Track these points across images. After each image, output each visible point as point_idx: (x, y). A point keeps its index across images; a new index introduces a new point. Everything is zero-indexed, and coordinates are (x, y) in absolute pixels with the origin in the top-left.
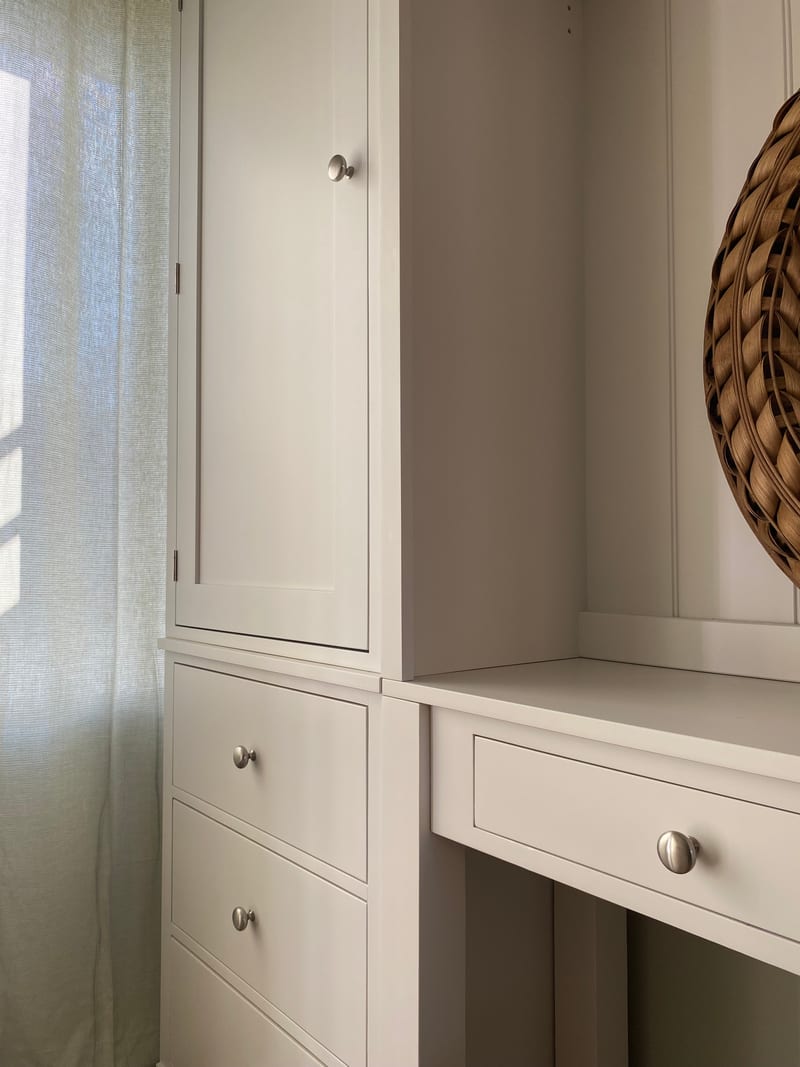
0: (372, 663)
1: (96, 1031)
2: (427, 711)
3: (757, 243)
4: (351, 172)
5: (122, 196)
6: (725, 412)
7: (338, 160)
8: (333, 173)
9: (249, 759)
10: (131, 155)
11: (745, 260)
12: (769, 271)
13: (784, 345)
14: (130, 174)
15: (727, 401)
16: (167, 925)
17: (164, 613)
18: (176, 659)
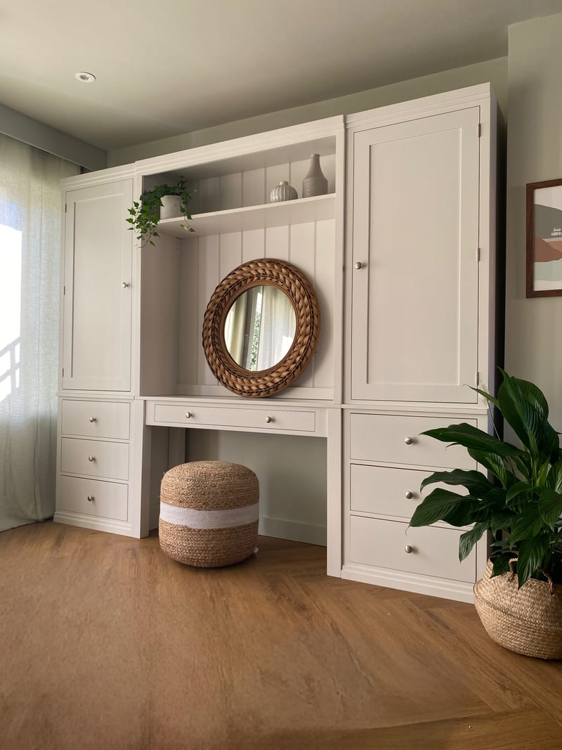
0: (132, 394)
1: (36, 505)
2: (145, 401)
3: (212, 313)
4: (127, 286)
6: (205, 345)
7: (125, 283)
8: (123, 286)
9: (94, 420)
11: (209, 315)
12: (213, 319)
13: (215, 333)
15: (206, 342)
16: (58, 473)
17: (56, 386)
18: (63, 399)
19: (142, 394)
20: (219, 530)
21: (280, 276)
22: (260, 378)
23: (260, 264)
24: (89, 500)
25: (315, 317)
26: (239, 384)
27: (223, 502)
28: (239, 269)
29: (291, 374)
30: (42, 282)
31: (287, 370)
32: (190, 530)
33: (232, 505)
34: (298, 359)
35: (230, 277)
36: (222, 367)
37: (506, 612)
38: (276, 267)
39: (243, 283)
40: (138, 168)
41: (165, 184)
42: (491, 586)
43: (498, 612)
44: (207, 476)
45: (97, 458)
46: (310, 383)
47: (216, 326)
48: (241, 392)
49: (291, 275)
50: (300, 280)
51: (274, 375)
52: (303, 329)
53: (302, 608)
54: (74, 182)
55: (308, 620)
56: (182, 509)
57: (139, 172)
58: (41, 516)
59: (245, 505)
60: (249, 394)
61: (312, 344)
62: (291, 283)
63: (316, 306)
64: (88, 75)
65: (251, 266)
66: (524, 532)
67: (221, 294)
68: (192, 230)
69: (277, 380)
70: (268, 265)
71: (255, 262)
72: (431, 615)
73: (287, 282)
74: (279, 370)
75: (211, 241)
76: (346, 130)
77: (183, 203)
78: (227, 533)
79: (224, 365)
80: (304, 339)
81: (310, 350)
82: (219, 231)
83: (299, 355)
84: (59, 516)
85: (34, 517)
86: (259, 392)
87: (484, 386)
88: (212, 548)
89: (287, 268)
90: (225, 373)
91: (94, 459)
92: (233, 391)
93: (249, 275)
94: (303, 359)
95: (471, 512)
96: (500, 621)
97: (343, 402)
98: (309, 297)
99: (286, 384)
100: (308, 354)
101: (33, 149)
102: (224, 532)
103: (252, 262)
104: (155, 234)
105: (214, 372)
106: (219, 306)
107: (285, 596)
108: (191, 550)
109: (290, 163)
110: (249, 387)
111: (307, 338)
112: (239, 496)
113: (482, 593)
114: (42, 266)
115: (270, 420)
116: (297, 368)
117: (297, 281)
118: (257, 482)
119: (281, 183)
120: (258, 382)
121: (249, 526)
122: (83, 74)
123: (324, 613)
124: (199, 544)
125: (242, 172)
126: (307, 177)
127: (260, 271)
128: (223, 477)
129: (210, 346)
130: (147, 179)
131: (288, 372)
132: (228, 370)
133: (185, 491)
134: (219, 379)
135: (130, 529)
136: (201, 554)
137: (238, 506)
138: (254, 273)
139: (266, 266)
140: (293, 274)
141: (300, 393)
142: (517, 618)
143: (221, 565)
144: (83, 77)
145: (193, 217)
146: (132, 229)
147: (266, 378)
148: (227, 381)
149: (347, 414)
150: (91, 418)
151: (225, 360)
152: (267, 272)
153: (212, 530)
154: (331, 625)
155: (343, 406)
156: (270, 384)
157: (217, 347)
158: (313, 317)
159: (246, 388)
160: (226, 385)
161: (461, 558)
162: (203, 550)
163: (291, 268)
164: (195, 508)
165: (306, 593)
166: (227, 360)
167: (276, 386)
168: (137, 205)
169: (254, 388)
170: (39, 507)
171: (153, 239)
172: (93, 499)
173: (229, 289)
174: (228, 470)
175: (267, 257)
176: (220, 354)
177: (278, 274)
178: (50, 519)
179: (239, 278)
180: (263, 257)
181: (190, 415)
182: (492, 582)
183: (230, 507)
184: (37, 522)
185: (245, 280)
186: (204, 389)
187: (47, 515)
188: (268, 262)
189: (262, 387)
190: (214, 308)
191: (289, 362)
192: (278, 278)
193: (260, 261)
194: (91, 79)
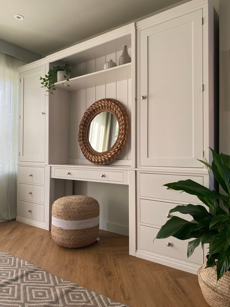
0: (45, 163)
1: (8, 213)
2: (51, 167)
4: (44, 114)
5: (10, 104)
7: (42, 112)
8: (42, 114)
9: (31, 175)
10: (12, 98)
11: (81, 127)
12: (83, 128)
13: (84, 135)
14: (12, 101)
15: (80, 139)
16: (18, 199)
17: (17, 160)
18: (20, 165)
19: (49, 164)
20: (76, 230)
21: (112, 106)
22: (102, 155)
23: (103, 101)
24: (29, 212)
25: (127, 125)
26: (93, 159)
27: (78, 216)
28: (94, 104)
29: (116, 153)
30: (11, 114)
31: (114, 152)
32: (62, 230)
33: (83, 218)
34: (119, 146)
35: (90, 108)
36: (86, 150)
37: (214, 289)
38: (110, 102)
39: (95, 110)
40: (47, 59)
41: (59, 66)
42: (206, 273)
43: (209, 289)
44: (71, 203)
45: (32, 193)
46: (126, 158)
47: (84, 131)
48: (95, 162)
49: (116, 106)
50: (120, 108)
51: (108, 154)
52: (121, 131)
53: (109, 274)
54: (23, 68)
55: (110, 282)
56: (59, 219)
57: (47, 61)
58: (10, 218)
59: (90, 218)
60: (98, 163)
61: (126, 139)
62: (116, 110)
63: (128, 120)
64: (20, 16)
65: (99, 102)
66: (219, 248)
67: (86, 116)
68: (69, 86)
69: (110, 156)
70: (106, 101)
71: (100, 101)
72: (177, 282)
73: (114, 109)
74: (111, 152)
75: (83, 92)
76: (136, 30)
77: (66, 74)
78: (80, 232)
79: (87, 150)
80: (121, 137)
81: (124, 141)
82: (86, 87)
83: (119, 144)
84: (18, 218)
85: (7, 219)
86: (102, 162)
87: (205, 159)
88: (73, 239)
89: (115, 102)
90: (87, 153)
91: (31, 193)
92: (91, 162)
93: (98, 107)
94: (121, 146)
95: (191, 231)
96: (210, 294)
97: (136, 167)
98: (124, 116)
99: (114, 158)
100: (124, 144)
101: (7, 55)
102: (79, 231)
103: (99, 101)
104: (54, 89)
105: (83, 153)
106: (85, 122)
107: (103, 267)
108: (63, 239)
109: (116, 52)
110: (98, 160)
111: (123, 136)
112: (87, 214)
113: (202, 276)
114: (11, 107)
115: (103, 176)
116: (119, 150)
117: (119, 109)
118: (98, 206)
119: (109, 61)
120: (101, 158)
121: (92, 228)
122: (19, 16)
123: (119, 278)
124: (66, 237)
125: (95, 59)
126: (121, 57)
127: (103, 105)
128: (78, 204)
129: (81, 141)
130: (51, 64)
131: (114, 153)
132: (89, 152)
133: (60, 211)
134: (85, 156)
135: (45, 226)
136: (67, 241)
137: (86, 219)
138: (100, 105)
139: (105, 102)
140: (117, 105)
141: (121, 162)
142: (220, 294)
143: (78, 247)
144: (18, 17)
145: (70, 80)
146: (43, 87)
147: (105, 156)
148: (88, 157)
149: (138, 173)
150: (30, 175)
151: (88, 148)
152: (106, 105)
153: (73, 230)
154: (121, 286)
155: (136, 169)
156: (107, 158)
157: (85, 141)
158: (126, 126)
159: (96, 160)
160: (88, 159)
161: (188, 256)
162: (68, 240)
163: (116, 102)
164: (64, 219)
165: (115, 264)
166: (89, 147)
167: (109, 159)
168: (46, 76)
169: (100, 160)
170: (9, 214)
171: (53, 91)
172: (31, 211)
173: (90, 114)
174: (82, 200)
175: (106, 98)
176: (86, 144)
177: (111, 105)
178: (15, 219)
179: (94, 108)
180: (104, 98)
181: (69, 173)
182: (207, 270)
183: (82, 219)
184: (9, 221)
185: (97, 109)
186: (80, 161)
187: (13, 218)
188: (106, 100)
189: (103, 160)
190: (83, 123)
191: (115, 147)
192: (110, 107)
193: (103, 100)
194: (22, 18)
